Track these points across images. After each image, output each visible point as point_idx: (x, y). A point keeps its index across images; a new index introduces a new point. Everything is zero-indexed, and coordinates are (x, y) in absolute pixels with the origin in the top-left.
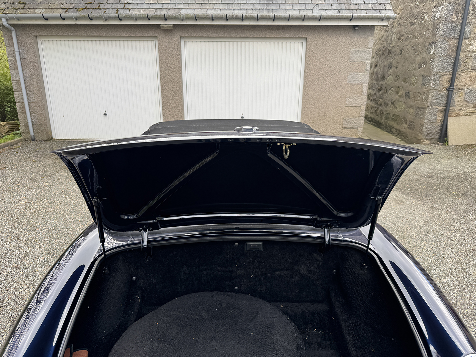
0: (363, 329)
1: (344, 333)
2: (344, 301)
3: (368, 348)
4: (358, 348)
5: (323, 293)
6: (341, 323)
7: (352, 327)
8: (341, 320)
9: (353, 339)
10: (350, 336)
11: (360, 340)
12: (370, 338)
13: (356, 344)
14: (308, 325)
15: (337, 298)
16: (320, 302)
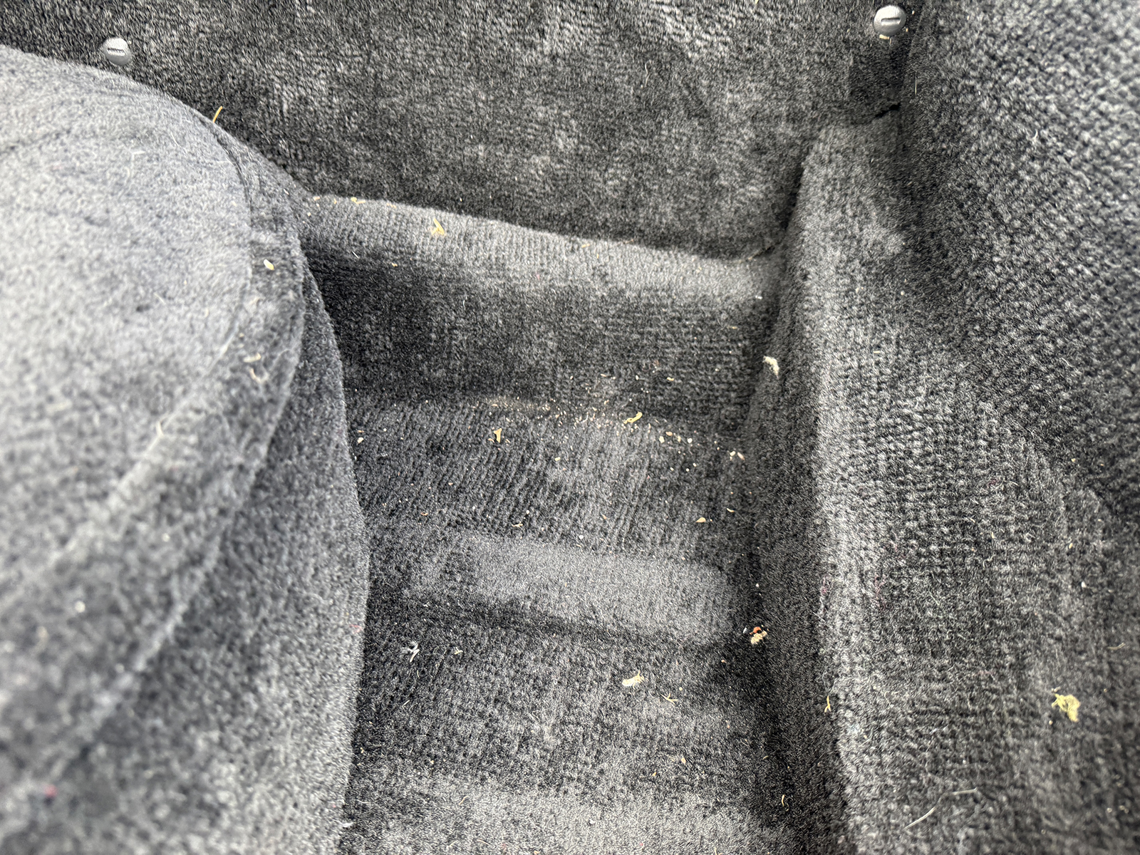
0: (1018, 490)
1: (823, 486)
2: (894, 244)
3: (1020, 666)
4: (906, 642)
5: (755, 190)
6: (822, 400)
7: (909, 454)
8: (826, 380)
9: (889, 550)
10: (863, 519)
11: (953, 574)
12: (1064, 580)
13: (901, 596)
14: (597, 381)
15: (841, 220)
16: (713, 249)
